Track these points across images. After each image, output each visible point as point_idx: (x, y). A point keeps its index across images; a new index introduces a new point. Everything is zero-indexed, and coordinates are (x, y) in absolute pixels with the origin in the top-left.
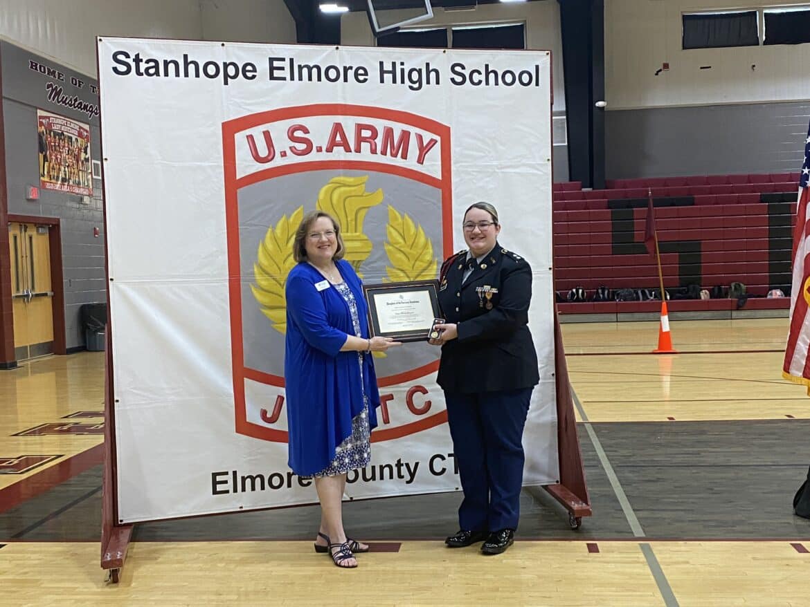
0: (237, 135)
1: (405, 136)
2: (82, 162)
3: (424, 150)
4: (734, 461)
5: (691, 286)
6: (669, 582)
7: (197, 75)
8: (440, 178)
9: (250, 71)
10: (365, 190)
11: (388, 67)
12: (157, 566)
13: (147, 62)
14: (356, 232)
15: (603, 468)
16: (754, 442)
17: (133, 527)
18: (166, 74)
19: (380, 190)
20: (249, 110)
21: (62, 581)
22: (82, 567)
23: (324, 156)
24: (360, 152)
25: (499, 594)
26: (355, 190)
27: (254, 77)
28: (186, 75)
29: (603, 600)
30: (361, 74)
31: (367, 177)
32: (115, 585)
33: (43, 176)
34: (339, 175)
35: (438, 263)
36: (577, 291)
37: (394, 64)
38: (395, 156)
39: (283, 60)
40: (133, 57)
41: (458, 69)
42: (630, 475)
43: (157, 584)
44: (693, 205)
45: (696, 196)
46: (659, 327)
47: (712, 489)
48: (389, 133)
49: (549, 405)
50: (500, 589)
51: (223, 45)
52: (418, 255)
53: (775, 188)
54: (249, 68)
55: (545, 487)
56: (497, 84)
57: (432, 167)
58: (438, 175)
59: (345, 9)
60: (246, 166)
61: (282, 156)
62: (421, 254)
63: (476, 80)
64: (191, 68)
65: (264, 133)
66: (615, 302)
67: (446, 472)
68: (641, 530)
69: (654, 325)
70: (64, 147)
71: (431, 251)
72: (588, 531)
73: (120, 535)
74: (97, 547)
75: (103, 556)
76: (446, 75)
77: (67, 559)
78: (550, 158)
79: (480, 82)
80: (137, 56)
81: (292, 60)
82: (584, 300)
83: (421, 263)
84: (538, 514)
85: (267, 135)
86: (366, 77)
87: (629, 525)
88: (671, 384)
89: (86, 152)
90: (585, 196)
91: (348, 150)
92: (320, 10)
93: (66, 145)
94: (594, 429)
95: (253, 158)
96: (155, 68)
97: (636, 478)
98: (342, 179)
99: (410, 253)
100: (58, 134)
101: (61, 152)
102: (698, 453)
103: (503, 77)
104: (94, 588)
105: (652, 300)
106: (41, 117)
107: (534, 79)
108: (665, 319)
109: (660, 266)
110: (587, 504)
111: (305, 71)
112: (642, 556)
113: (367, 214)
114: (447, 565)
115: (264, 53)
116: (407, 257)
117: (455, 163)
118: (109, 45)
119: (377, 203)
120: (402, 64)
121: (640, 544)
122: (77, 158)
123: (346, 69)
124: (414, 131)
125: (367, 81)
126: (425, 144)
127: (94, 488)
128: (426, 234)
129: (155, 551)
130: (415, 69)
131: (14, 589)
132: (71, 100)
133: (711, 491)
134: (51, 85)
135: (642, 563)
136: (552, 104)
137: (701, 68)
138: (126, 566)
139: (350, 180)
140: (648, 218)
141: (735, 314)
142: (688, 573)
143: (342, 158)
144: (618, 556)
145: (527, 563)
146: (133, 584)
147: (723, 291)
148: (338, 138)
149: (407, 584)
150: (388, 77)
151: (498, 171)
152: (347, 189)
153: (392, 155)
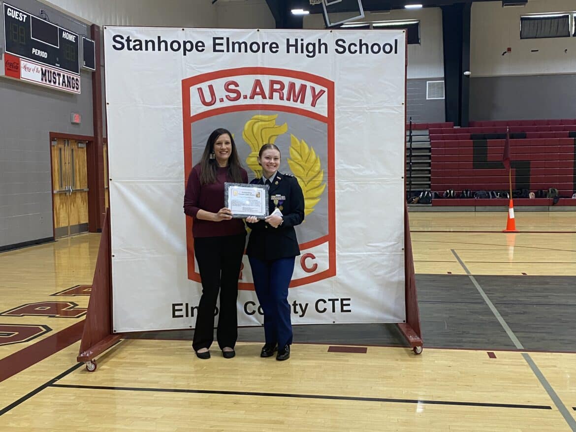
0: (191, 88)
1: (303, 88)
3: (316, 97)
7: (166, 49)
8: (327, 116)
9: (201, 46)
10: (276, 124)
11: (292, 42)
13: (135, 41)
18: (147, 49)
19: (286, 124)
20: (199, 71)
23: (248, 102)
24: (272, 99)
26: (268, 124)
27: (203, 50)
28: (159, 49)
30: (274, 47)
31: (276, 116)
34: (258, 114)
35: (324, 173)
36: (450, 192)
37: (296, 40)
38: (297, 101)
39: (222, 38)
40: (125, 38)
41: (340, 43)
45: (527, 133)
48: (292, 86)
49: (400, 269)
51: (183, 30)
52: (311, 167)
54: (200, 44)
56: (367, 53)
57: (322, 108)
58: (326, 114)
60: (197, 108)
61: (221, 101)
63: (353, 50)
64: (163, 45)
65: (209, 86)
66: (474, 199)
67: (326, 311)
69: (506, 214)
71: (319, 164)
73: (111, 340)
76: (332, 47)
78: (404, 103)
79: (356, 51)
80: (128, 38)
81: (228, 39)
82: (454, 198)
83: (313, 173)
85: (211, 87)
86: (277, 49)
91: (264, 97)
95: (201, 103)
96: (139, 45)
98: (260, 116)
99: (305, 166)
103: (372, 47)
107: (394, 48)
108: (511, 210)
109: (510, 177)
111: (237, 46)
113: (276, 140)
115: (210, 34)
117: (338, 106)
118: (110, 31)
119: (283, 133)
120: (302, 40)
123: (264, 44)
124: (309, 84)
125: (278, 52)
126: (316, 94)
128: (316, 153)
130: (311, 44)
139: (266, 117)
140: (506, 146)
141: (551, 208)
147: (544, 193)
148: (258, 90)
150: (292, 49)
151: (367, 111)
152: (263, 123)
153: (294, 101)
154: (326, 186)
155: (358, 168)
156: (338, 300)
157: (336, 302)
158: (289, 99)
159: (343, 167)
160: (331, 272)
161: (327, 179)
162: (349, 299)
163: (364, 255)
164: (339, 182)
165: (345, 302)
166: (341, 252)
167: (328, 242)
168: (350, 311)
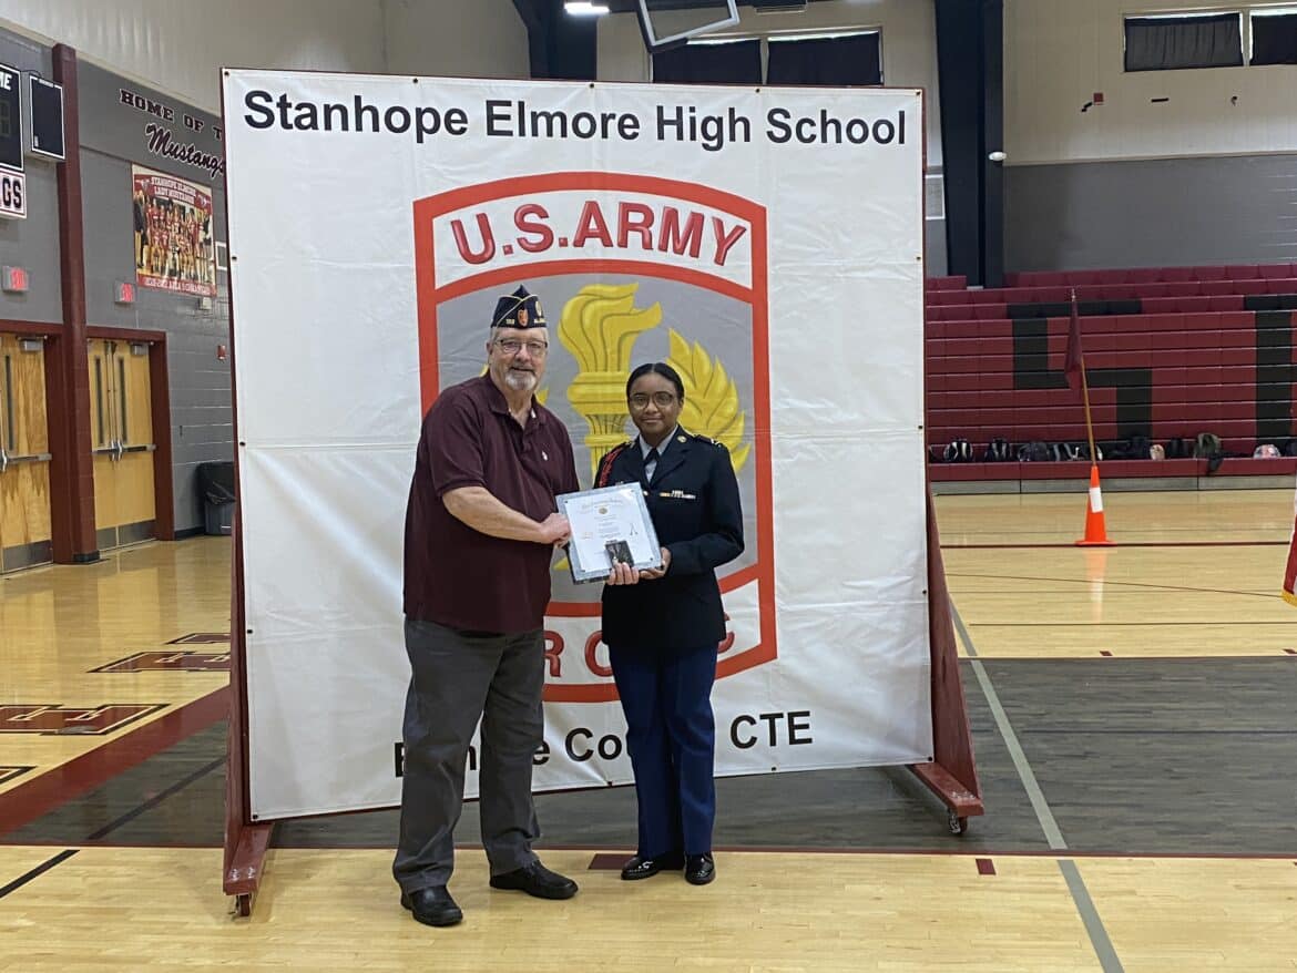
0: (435, 221)
1: (697, 221)
2: (201, 244)
3: (724, 244)
4: (1205, 724)
5: (1136, 439)
6: (1106, 925)
7: (376, 128)
8: (750, 286)
9: (456, 122)
10: (634, 307)
11: (670, 114)
12: (308, 889)
13: (299, 107)
14: (619, 370)
15: (1000, 733)
16: (1235, 693)
17: (272, 826)
18: (328, 126)
19: (658, 304)
20: (454, 181)
21: (162, 912)
22: (195, 889)
23: (571, 253)
24: (626, 246)
25: (840, 942)
26: (616, 306)
27: (463, 130)
28: (359, 128)
29: (1001, 954)
30: (628, 126)
31: (635, 286)
32: (243, 919)
33: (141, 266)
34: (594, 283)
35: (747, 419)
36: (959, 446)
37: (679, 110)
38: (681, 252)
39: (508, 104)
40: (276, 99)
41: (778, 117)
42: (1045, 746)
43: (310, 919)
44: (1139, 312)
45: (1143, 299)
46: (1086, 502)
47: (1169, 771)
48: (671, 216)
49: (919, 638)
50: (841, 934)
51: (416, 81)
52: (714, 406)
53: (1267, 288)
54: (456, 117)
55: (911, 767)
56: (839, 140)
57: (738, 269)
58: (747, 282)
59: (603, 10)
60: (450, 267)
61: (506, 253)
62: (719, 404)
63: (806, 135)
64: (367, 117)
65: (478, 216)
66: (1017, 463)
67: (756, 744)
68: (1061, 838)
69: (1079, 499)
70: (173, 222)
71: (734, 399)
72: (978, 838)
73: (253, 838)
74: (217, 856)
75: (227, 875)
76: (760, 126)
77: (172, 875)
78: (921, 256)
79: (813, 137)
80: (283, 98)
81: (521, 105)
82: (968, 460)
83: (720, 420)
84: (899, 810)
85: (482, 219)
86: (636, 130)
87: (1042, 830)
88: (1104, 597)
89: (206, 230)
90: (972, 298)
91: (607, 243)
92: (565, 11)
93: (176, 219)
94: (986, 669)
95: (460, 256)
96: (311, 118)
97: (1052, 752)
98: (598, 288)
99: (705, 404)
100: (164, 203)
101: (166, 229)
102: (1147, 712)
103: (849, 129)
104: (213, 924)
105: (1075, 460)
106: (137, 177)
107: (897, 132)
108: (1096, 492)
109: (1088, 408)
110: (976, 795)
111: (542, 121)
112: (1061, 880)
113: (637, 342)
114: (759, 893)
115: (480, 93)
116: (698, 408)
117: (774, 263)
118: (240, 81)
119: (651, 326)
120: (692, 110)
121: (1058, 861)
122: (193, 239)
123: (605, 119)
124: (709, 213)
125: (638, 137)
126: (726, 235)
127: (214, 760)
128: (729, 374)
129: (308, 864)
130: (711, 118)
131: (87, 924)
132: (184, 150)
133: (1167, 775)
134: (153, 128)
135: (1063, 892)
136: (924, 172)
137: (1154, 101)
138: (261, 889)
139: (610, 290)
140: (1071, 334)
141: (1203, 482)
142: (1134, 910)
143: (599, 256)
144: (1026, 879)
145: (882, 891)
146: (272, 920)
147: (1186, 447)
148: (593, 225)
149: (696, 924)
150: (670, 130)
151: (838, 275)
152: (605, 303)
153: (675, 251)
154: (750, 450)
155: (823, 406)
156: (781, 716)
157: (777, 721)
158: (663, 248)
159: (788, 404)
160: (766, 651)
161: (752, 433)
162: (806, 714)
163: (836, 608)
164: (781, 440)
165: (798, 721)
166: (787, 603)
167: (756, 581)
168: (809, 741)
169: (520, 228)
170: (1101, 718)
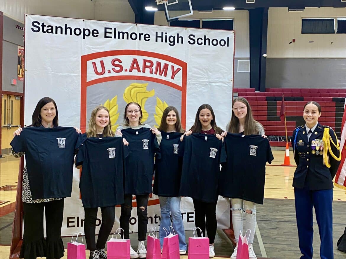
0: (87, 62)
1: (166, 66)
3: (174, 73)
7: (71, 34)
8: (181, 86)
9: (96, 33)
10: (147, 90)
11: (159, 34)
13: (48, 27)
18: (56, 33)
19: (153, 90)
20: (94, 51)
23: (128, 74)
24: (145, 72)
26: (142, 90)
27: (97, 36)
28: (66, 33)
31: (148, 84)
33: (19, 75)
34: (135, 83)
37: (162, 33)
38: (161, 75)
39: (111, 29)
40: (41, 24)
41: (192, 37)
42: (264, 225)
44: (303, 101)
45: (304, 97)
46: (285, 154)
48: (159, 64)
51: (84, 21)
53: (339, 96)
55: (224, 230)
56: (209, 45)
57: (178, 80)
58: (180, 84)
60: (91, 76)
61: (108, 72)
64: (68, 30)
65: (101, 61)
68: (266, 254)
69: (282, 152)
75: (11, 256)
76: (186, 40)
78: (232, 80)
79: (202, 43)
81: (115, 29)
85: (102, 62)
86: (149, 39)
87: (260, 251)
90: (256, 94)
91: (139, 71)
95: (95, 73)
96: (51, 30)
97: (267, 227)
103: (212, 42)
105: (283, 141)
107: (226, 43)
108: (287, 151)
109: (286, 127)
113: (147, 101)
115: (103, 25)
117: (189, 79)
118: (31, 18)
119: (151, 96)
120: (166, 33)
123: (140, 35)
124: (170, 64)
125: (150, 41)
126: (175, 70)
130: (172, 36)
136: (234, 55)
137: (309, 42)
139: (140, 85)
140: (282, 106)
143: (136, 75)
148: (135, 66)
150: (159, 39)
151: (208, 84)
152: (138, 89)
153: (160, 74)
156: (185, 213)
158: (156, 73)
159: (191, 121)
165: (190, 215)
169: (113, 65)
170: (282, 217)
